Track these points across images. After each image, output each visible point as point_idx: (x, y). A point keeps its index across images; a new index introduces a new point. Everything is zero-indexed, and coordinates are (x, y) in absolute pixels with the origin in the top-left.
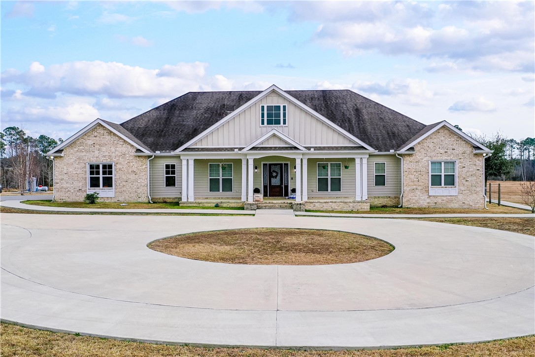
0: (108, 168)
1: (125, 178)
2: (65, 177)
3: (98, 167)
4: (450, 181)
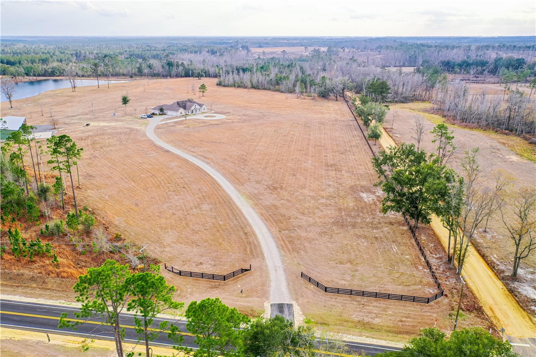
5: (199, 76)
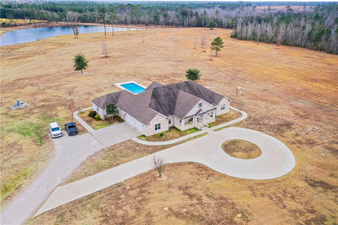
0: (159, 124)
1: (163, 126)
2: (149, 130)
4: (224, 108)
5: (212, 26)
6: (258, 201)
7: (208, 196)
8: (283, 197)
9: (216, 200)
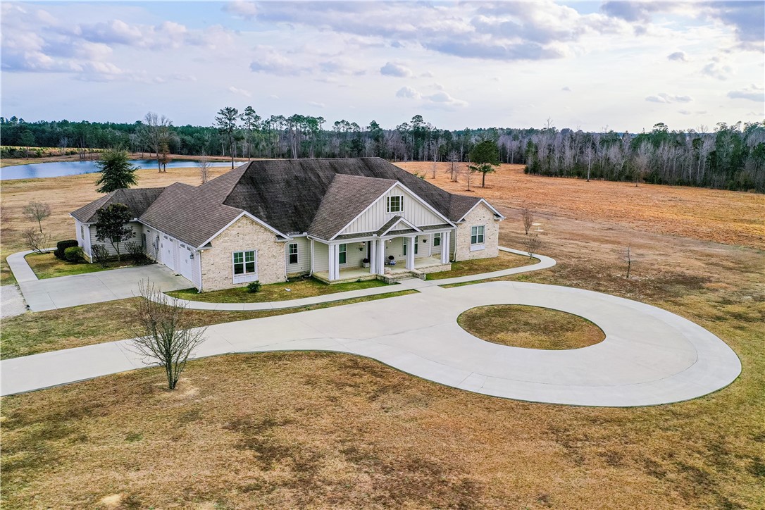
0: (250, 255)
1: (266, 262)
2: (212, 268)
3: (242, 253)
4: (481, 239)
6: (594, 481)
7: (353, 455)
8: (713, 470)
9: (386, 470)
